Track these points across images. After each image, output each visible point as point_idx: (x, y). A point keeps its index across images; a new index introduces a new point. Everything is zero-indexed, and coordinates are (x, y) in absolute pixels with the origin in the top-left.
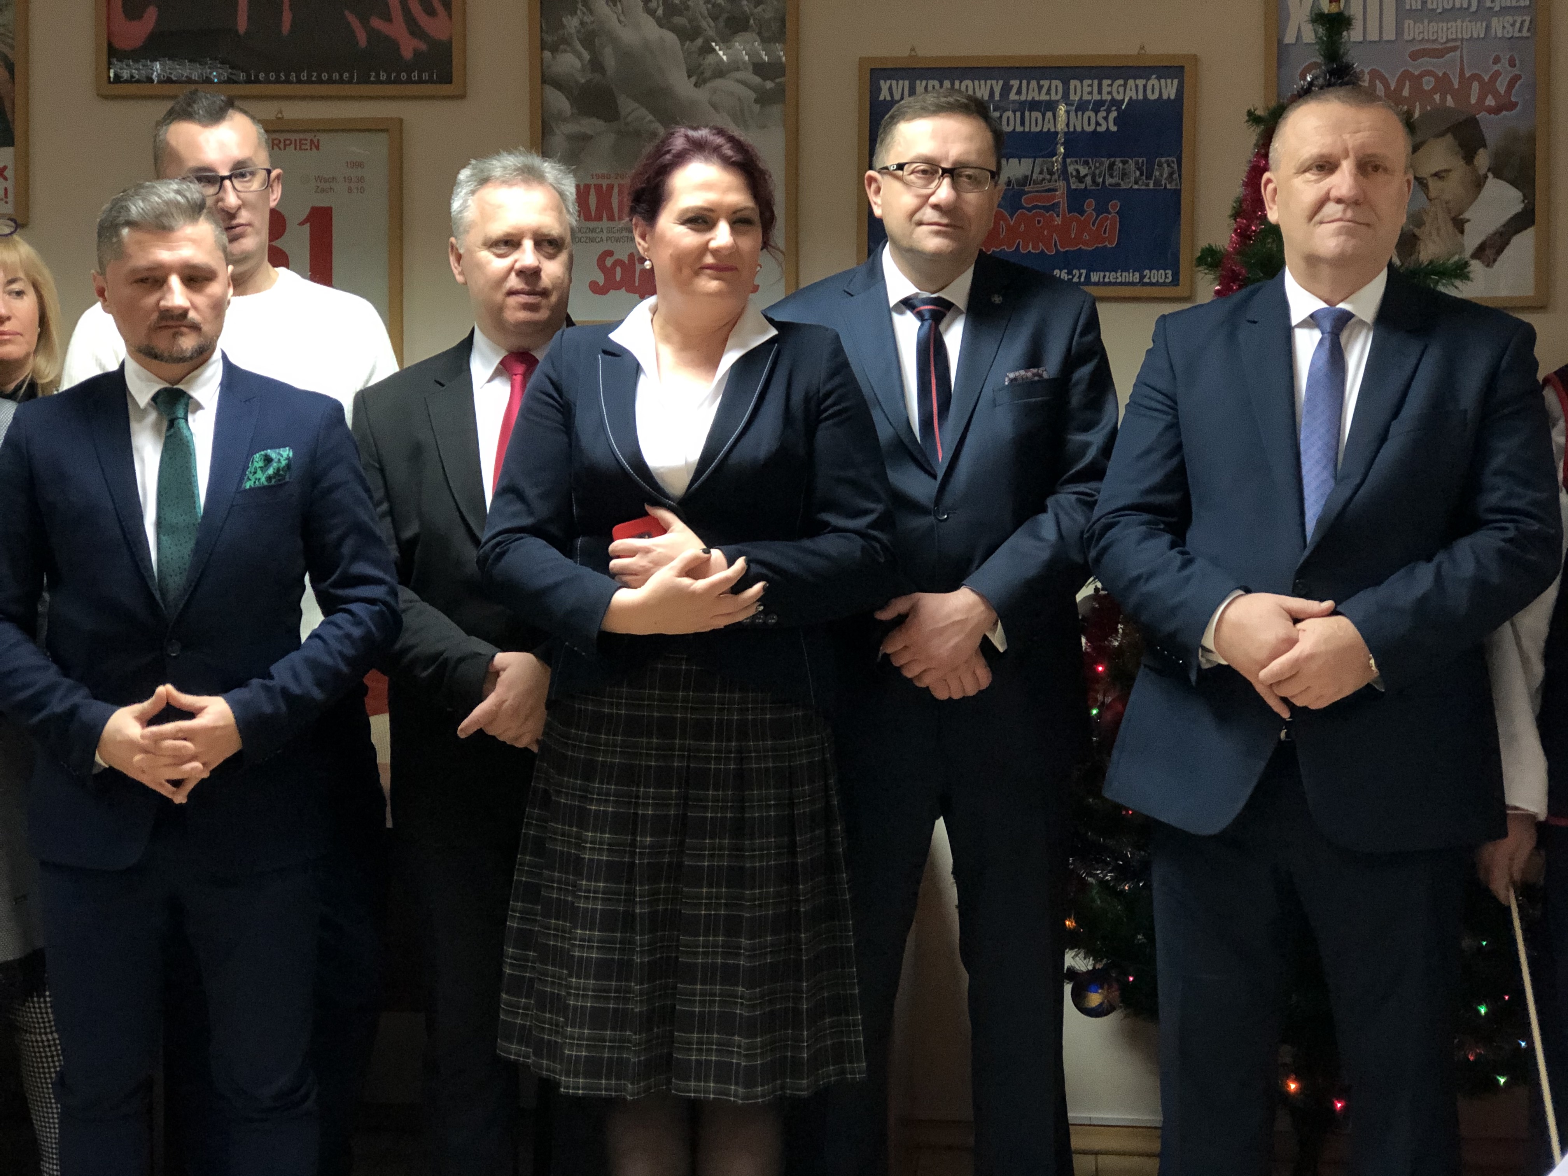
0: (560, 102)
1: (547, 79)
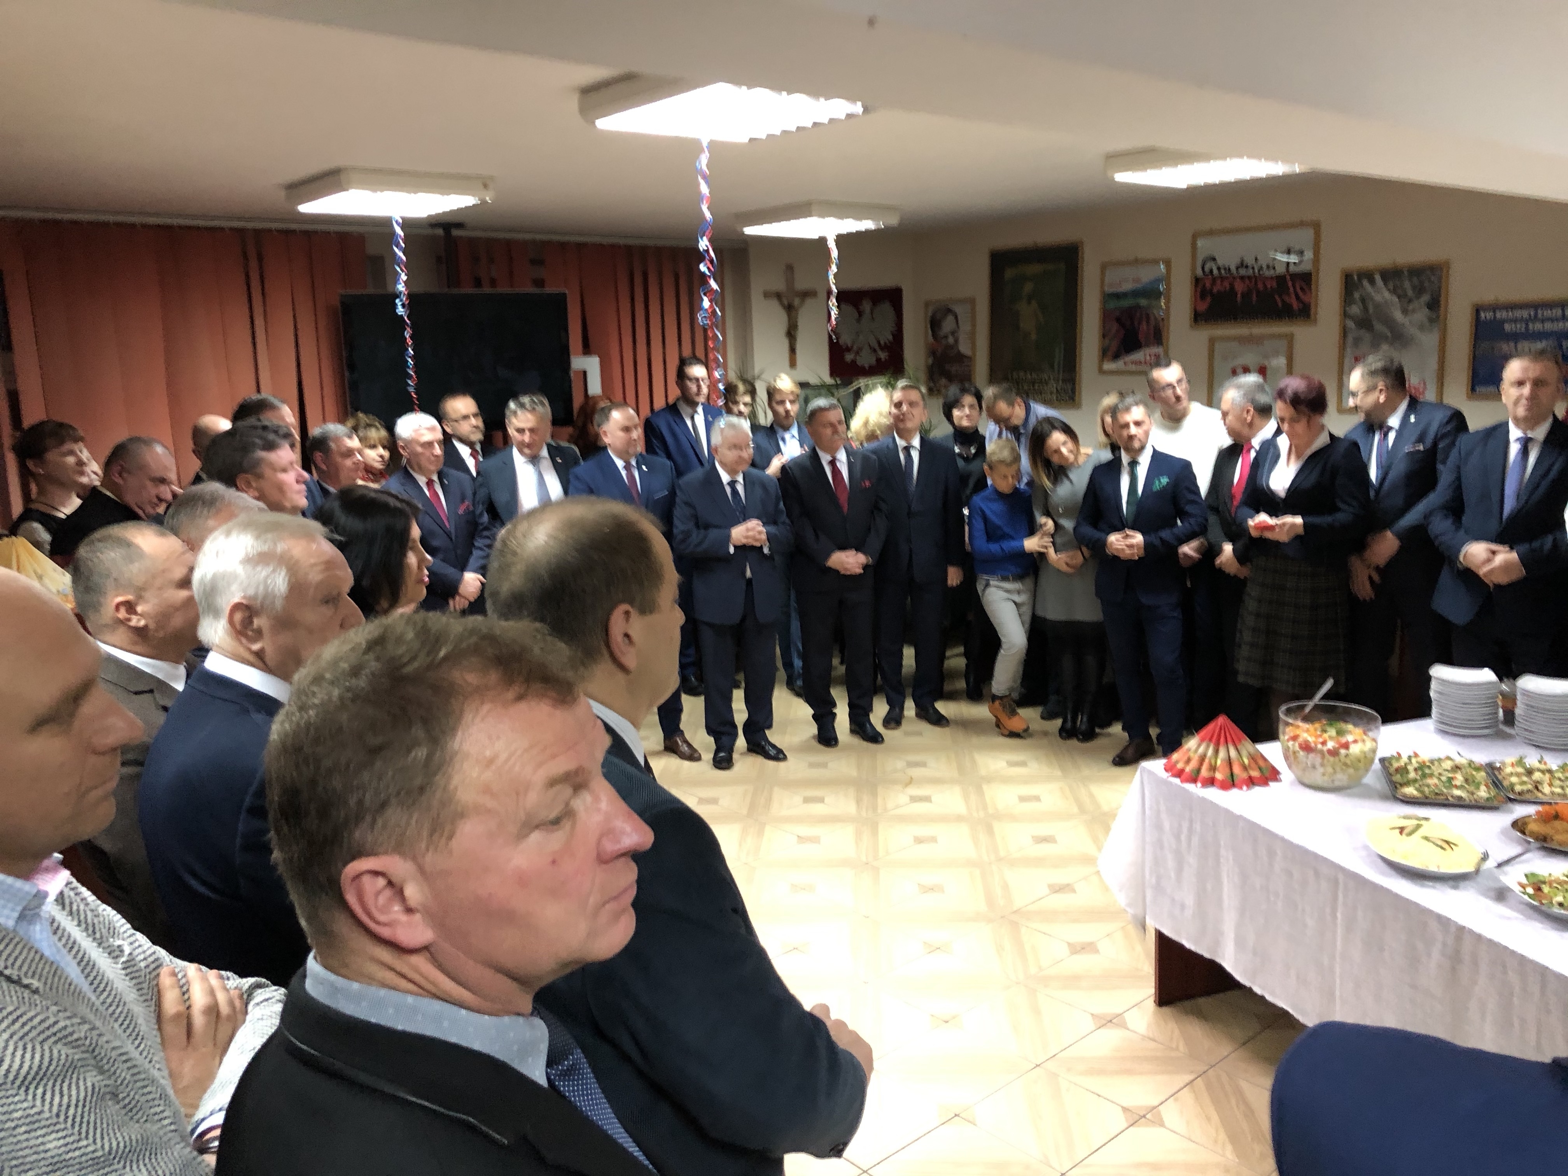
0: (1350, 324)
1: (1345, 315)
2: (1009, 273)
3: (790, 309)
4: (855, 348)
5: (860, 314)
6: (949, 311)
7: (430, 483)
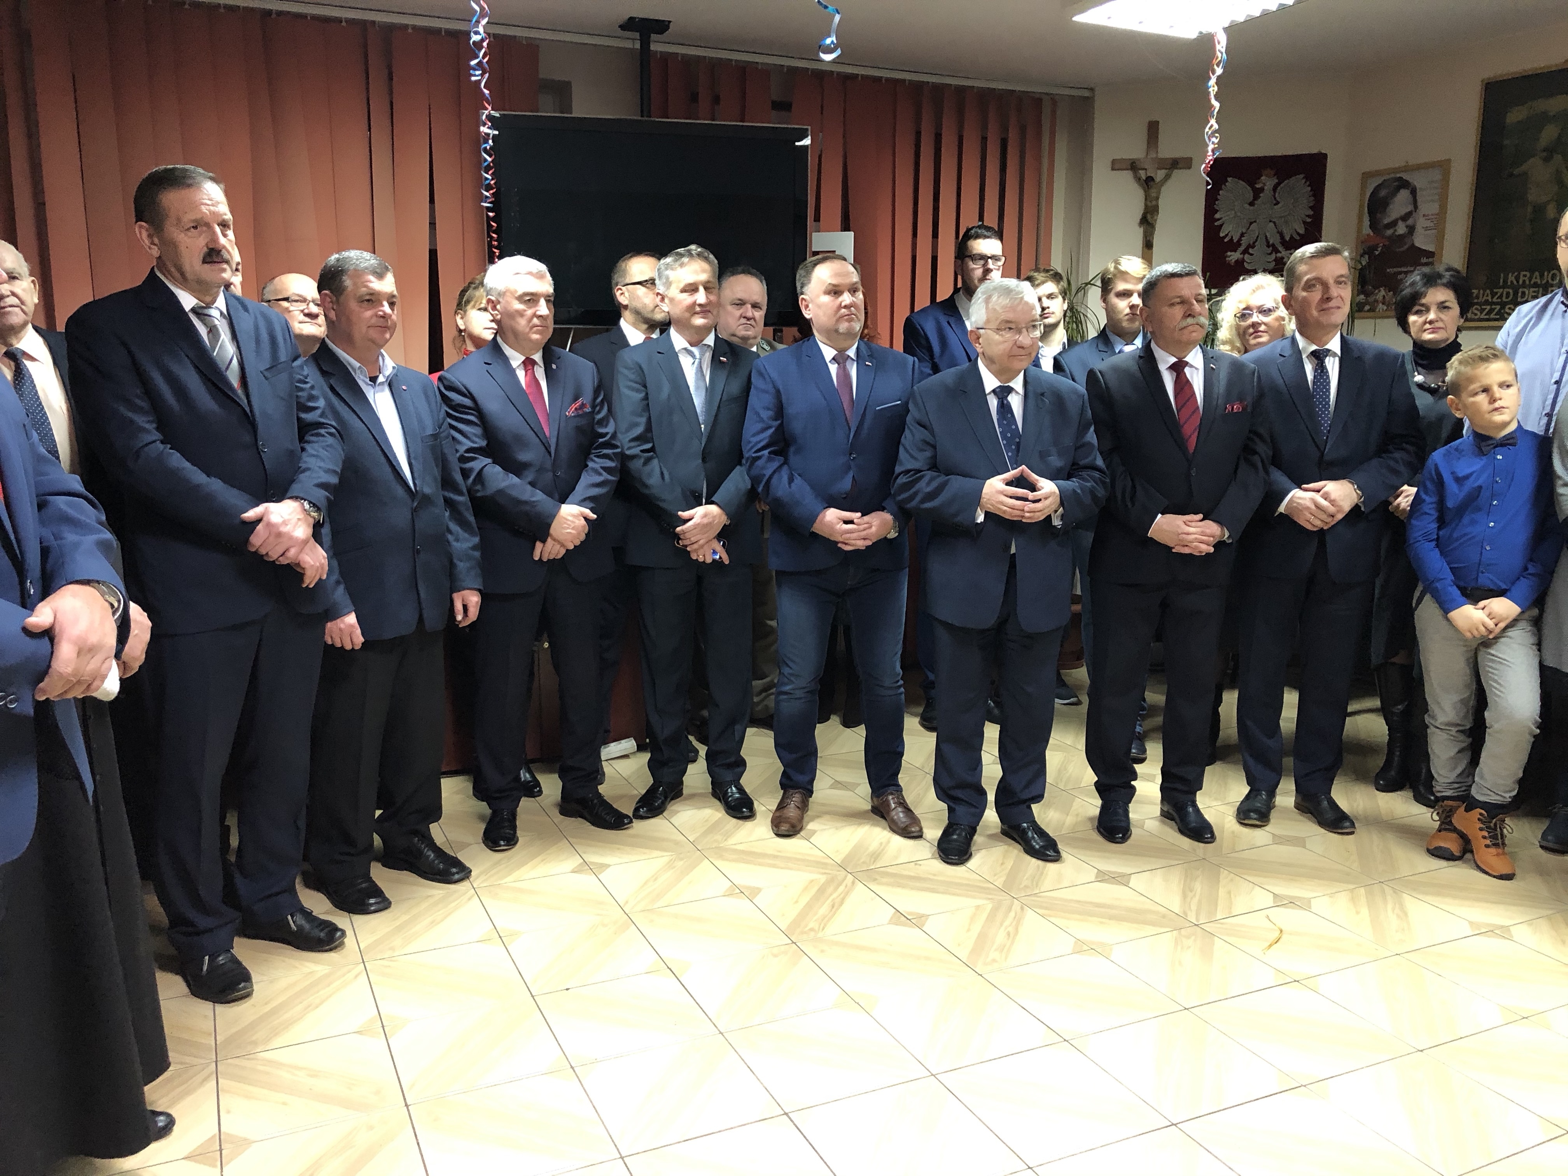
2: (1515, 116)
3: (1148, 183)
4: (1245, 242)
5: (1257, 193)
6: (1403, 184)
7: (528, 363)
